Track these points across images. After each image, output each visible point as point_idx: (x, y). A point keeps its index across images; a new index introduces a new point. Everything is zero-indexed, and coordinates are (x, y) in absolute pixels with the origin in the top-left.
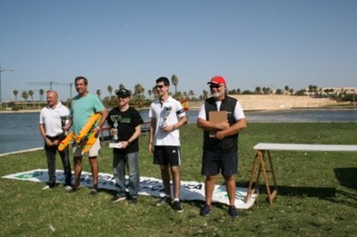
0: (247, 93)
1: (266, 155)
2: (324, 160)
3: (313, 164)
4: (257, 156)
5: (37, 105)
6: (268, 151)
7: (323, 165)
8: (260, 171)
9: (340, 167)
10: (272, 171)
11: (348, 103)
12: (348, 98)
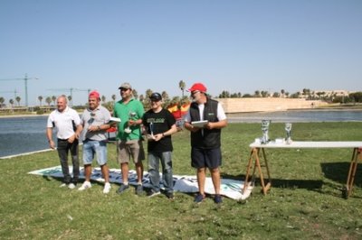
1: (261, 151)
2: (314, 156)
3: (304, 159)
4: (252, 152)
6: (263, 149)
7: (313, 160)
8: (256, 165)
9: (328, 161)
10: (266, 166)
11: (339, 104)
12: (338, 100)
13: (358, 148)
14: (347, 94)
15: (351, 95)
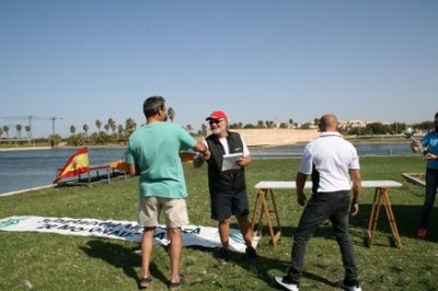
0: (249, 127)
1: (269, 194)
4: (258, 196)
5: (13, 143)
6: (271, 190)
8: (263, 211)
10: (276, 212)
11: (355, 136)
12: (354, 131)
13: (380, 188)
14: (364, 125)
15: (368, 125)
